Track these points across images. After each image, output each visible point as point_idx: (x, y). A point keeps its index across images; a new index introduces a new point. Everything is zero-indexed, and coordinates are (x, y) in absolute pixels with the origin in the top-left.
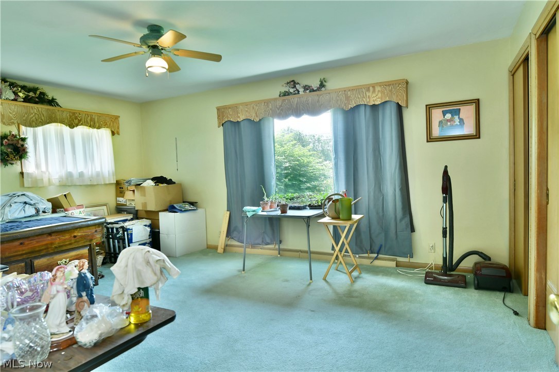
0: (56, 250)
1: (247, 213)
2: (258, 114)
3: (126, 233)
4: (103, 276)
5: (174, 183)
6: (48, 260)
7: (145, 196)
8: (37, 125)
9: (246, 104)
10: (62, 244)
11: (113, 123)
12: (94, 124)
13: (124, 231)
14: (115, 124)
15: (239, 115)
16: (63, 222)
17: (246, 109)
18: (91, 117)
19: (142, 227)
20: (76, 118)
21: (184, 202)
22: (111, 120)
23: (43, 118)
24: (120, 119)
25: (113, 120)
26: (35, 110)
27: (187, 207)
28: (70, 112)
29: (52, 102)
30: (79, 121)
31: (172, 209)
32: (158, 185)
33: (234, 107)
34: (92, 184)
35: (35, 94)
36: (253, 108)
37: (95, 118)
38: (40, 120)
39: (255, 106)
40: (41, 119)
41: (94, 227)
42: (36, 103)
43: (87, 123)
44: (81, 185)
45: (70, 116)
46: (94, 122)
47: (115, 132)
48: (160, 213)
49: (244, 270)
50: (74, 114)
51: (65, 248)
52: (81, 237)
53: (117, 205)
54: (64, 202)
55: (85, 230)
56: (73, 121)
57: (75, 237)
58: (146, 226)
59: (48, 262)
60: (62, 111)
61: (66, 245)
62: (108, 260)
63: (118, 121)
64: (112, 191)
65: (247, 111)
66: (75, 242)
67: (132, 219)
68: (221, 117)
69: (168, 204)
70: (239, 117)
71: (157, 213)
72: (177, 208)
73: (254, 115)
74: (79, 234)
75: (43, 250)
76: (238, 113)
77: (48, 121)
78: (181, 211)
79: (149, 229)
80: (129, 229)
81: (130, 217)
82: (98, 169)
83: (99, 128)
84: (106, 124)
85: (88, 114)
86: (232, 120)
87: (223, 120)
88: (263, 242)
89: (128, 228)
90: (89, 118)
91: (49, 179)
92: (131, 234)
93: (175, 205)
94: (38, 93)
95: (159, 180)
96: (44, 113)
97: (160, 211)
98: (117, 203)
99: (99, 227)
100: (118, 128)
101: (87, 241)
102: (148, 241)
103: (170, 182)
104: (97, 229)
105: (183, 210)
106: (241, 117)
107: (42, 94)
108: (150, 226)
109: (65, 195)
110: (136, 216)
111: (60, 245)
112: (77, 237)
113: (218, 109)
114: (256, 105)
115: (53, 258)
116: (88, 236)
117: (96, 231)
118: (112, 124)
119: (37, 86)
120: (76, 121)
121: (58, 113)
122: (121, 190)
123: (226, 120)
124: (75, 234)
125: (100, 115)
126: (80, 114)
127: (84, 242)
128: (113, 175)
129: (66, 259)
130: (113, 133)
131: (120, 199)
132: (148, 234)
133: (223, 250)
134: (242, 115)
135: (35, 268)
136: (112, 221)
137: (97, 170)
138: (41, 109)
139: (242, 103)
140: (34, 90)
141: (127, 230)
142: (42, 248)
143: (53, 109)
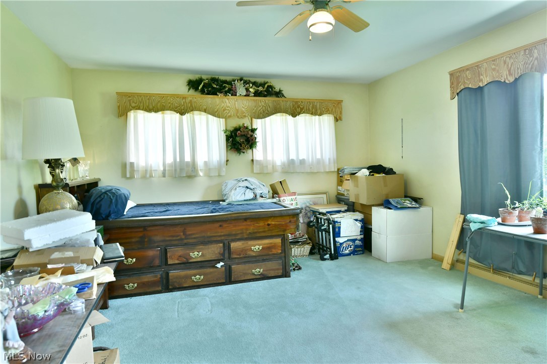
0: (250, 236)
1: (471, 224)
2: (512, 71)
3: (331, 226)
4: (300, 268)
5: (395, 173)
6: (243, 244)
7: (357, 187)
8: (264, 117)
9: (493, 60)
10: (256, 231)
11: (336, 108)
12: (316, 111)
13: (329, 224)
14: (337, 109)
15: (481, 77)
16: (263, 208)
17: (493, 67)
18: (313, 105)
19: (352, 221)
20: (299, 107)
21: (406, 197)
22: (334, 106)
23: (269, 109)
24: (343, 104)
25: (336, 105)
26: (263, 103)
27: (408, 203)
28: (293, 101)
29: (279, 94)
30: (302, 109)
31: (387, 204)
32: (373, 175)
33: (475, 68)
34: (312, 171)
35: (264, 88)
36: (505, 62)
37: (317, 105)
38: (266, 112)
39: (508, 58)
40: (268, 111)
41: (288, 217)
42: (265, 96)
43: (309, 109)
44: (303, 173)
45: (293, 106)
46: (314, 108)
47: (338, 118)
48: (373, 208)
49: (462, 307)
50: (296, 102)
51: (258, 235)
52: (275, 225)
53: (338, 194)
54: (279, 188)
55: (279, 219)
56: (295, 110)
57: (269, 225)
58: (356, 220)
59: (243, 247)
60: (286, 101)
61: (259, 232)
62: (316, 250)
63: (341, 105)
64: (334, 179)
65: (494, 70)
66: (268, 230)
67: (346, 211)
68: (455, 84)
69: (384, 198)
70: (481, 80)
71: (370, 207)
72: (393, 203)
73: (505, 73)
74: (273, 223)
75: (238, 234)
76: (479, 74)
77: (273, 112)
78: (396, 208)
79: (359, 225)
80: (337, 222)
81: (345, 208)
82: (319, 156)
83: (320, 115)
84: (329, 110)
85: (310, 102)
86: (470, 86)
87: (457, 89)
88: (513, 268)
89: (336, 220)
90: (311, 105)
91: (273, 166)
92: (339, 228)
93: (391, 200)
94: (266, 86)
95: (376, 169)
96: (270, 105)
97: (373, 205)
98: (338, 192)
99: (293, 217)
100: (341, 113)
101: (280, 231)
102: (359, 237)
103: (390, 172)
104: (292, 219)
105: (399, 206)
106: (486, 80)
107: (270, 87)
108: (362, 221)
109: (281, 182)
110: (352, 207)
111: (255, 231)
112: (271, 226)
113: (452, 74)
114: (510, 58)
115: (247, 243)
116: (282, 225)
117: (290, 222)
118: (334, 109)
119: (266, 80)
120: (299, 110)
121: (282, 103)
122: (341, 178)
123: (462, 87)
124: (269, 222)
125: (322, 101)
126: (302, 103)
127: (278, 231)
128: (334, 163)
129: (259, 246)
130: (337, 120)
131: (340, 188)
132: (360, 230)
133: (449, 266)
134: (486, 77)
135: (232, 250)
136: (324, 211)
137: (317, 157)
138: (269, 101)
139: (488, 59)
140: (263, 85)
141: (335, 222)
142: (238, 232)
143: (278, 101)
